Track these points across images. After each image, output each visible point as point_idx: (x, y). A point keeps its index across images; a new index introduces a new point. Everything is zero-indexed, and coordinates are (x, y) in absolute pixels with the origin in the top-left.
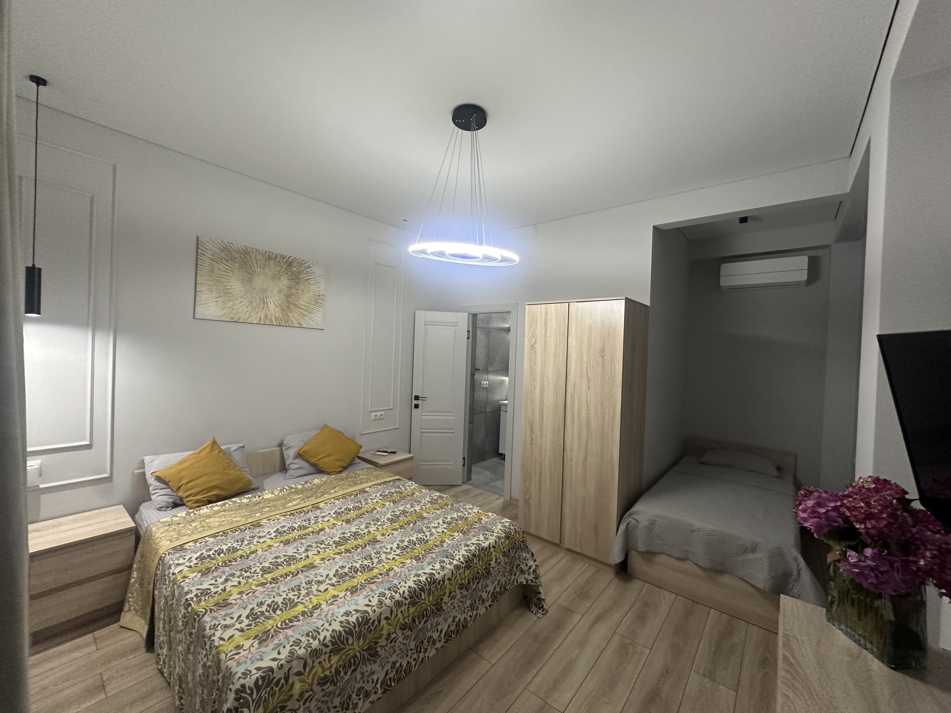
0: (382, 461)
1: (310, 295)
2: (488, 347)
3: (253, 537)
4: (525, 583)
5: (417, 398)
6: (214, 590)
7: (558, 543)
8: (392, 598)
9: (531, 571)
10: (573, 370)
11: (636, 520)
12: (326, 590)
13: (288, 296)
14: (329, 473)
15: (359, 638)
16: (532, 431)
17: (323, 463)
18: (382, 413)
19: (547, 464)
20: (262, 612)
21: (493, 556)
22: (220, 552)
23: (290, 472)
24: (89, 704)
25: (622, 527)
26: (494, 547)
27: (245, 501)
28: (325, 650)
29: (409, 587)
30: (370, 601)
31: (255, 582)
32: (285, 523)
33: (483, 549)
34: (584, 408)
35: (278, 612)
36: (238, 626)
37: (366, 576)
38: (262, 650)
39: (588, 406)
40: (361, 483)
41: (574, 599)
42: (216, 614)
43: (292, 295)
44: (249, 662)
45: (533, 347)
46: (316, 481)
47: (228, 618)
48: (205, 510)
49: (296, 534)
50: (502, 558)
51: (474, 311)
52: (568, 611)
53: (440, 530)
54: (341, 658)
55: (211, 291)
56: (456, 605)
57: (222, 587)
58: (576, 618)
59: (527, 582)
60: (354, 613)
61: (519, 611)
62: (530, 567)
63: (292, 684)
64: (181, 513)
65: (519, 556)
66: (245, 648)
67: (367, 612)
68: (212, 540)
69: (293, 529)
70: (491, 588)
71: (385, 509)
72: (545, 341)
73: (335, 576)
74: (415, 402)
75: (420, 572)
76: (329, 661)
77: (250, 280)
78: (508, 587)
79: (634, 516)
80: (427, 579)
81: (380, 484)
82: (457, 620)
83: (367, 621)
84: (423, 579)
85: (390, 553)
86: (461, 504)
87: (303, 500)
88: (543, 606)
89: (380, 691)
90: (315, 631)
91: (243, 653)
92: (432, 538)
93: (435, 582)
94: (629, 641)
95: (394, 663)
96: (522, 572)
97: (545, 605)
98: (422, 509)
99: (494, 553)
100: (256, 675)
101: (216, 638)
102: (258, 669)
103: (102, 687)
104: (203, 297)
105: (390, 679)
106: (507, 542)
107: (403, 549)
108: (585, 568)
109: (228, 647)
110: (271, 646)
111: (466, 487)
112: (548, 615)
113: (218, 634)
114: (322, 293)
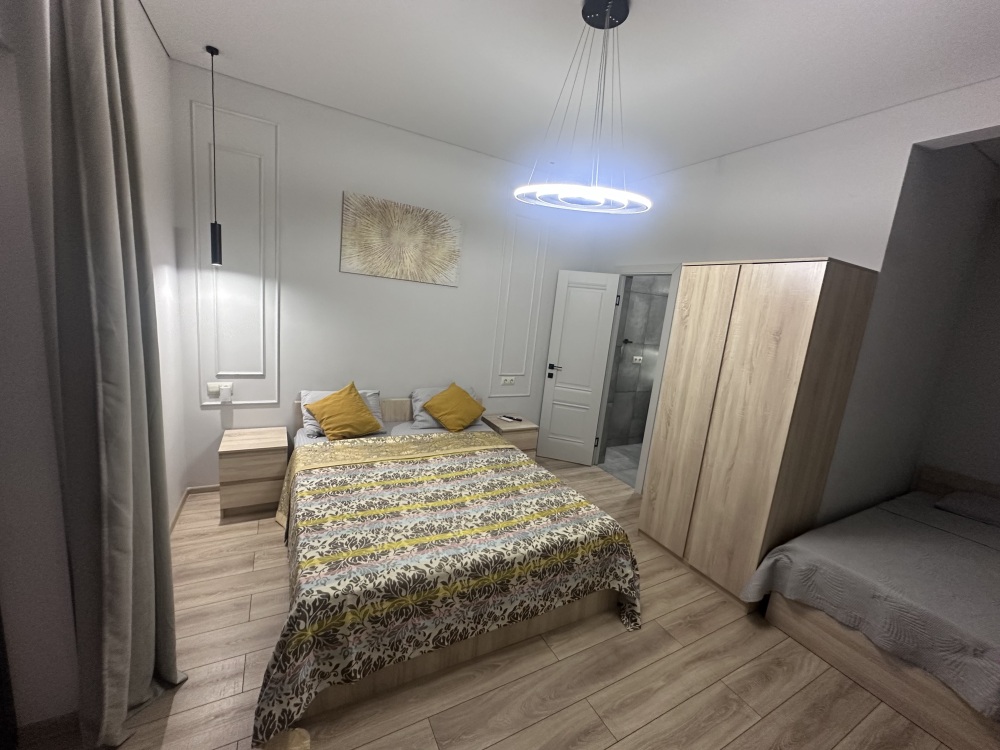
0: (504, 427)
1: (445, 250)
2: (647, 315)
3: (363, 476)
4: (618, 590)
5: (552, 367)
6: (317, 514)
7: (680, 555)
8: (453, 565)
9: (627, 579)
10: (731, 354)
11: (789, 559)
12: (399, 540)
13: (424, 251)
14: (449, 430)
15: (413, 593)
16: (668, 423)
17: (447, 419)
18: (513, 378)
19: (681, 464)
20: (342, 544)
21: (579, 553)
22: (334, 482)
23: (416, 423)
24: (244, 571)
25: (767, 563)
26: (582, 543)
27: (370, 442)
28: (378, 594)
29: (474, 560)
30: (431, 562)
31: (348, 516)
32: (393, 469)
33: (567, 542)
34: (740, 406)
35: (354, 548)
36: (320, 550)
37: (439, 537)
38: (328, 576)
39: (745, 404)
40: (474, 446)
41: (680, 624)
42: (309, 535)
43: (428, 250)
44: (315, 583)
45: (684, 320)
46: (435, 435)
47: (316, 541)
48: (338, 444)
49: (398, 480)
50: (591, 557)
51: (630, 272)
52: (667, 635)
53: (529, 510)
54: (392, 605)
55: (354, 245)
56: (525, 590)
57: (323, 513)
58: (675, 647)
59: (621, 589)
60: (413, 568)
61: (608, 616)
62: (627, 575)
63: (346, 613)
64: (320, 442)
65: (616, 560)
66: (318, 570)
67: (424, 571)
68: (333, 470)
69: (397, 476)
70: (572, 584)
71: (484, 476)
72: (701, 314)
73: (412, 529)
74: (549, 371)
75: (490, 548)
76: (381, 605)
77: (388, 235)
78: (596, 588)
79: (788, 554)
80: (494, 557)
81: (491, 450)
82: (525, 605)
83: (423, 581)
84: (490, 555)
85: (470, 521)
86: (565, 488)
87: (417, 450)
88: (636, 620)
89: (431, 645)
90: (374, 575)
91: (314, 574)
92: (518, 516)
93: (502, 562)
94: (735, 697)
95: (448, 627)
96: (617, 577)
97: (639, 620)
98: (521, 484)
99: (581, 550)
100: (316, 596)
101: (301, 555)
102: (319, 592)
103: (252, 562)
104: (348, 251)
105: (444, 638)
106: (601, 542)
107: (485, 520)
108: (708, 593)
109: (306, 566)
110: (336, 576)
111: (596, 469)
112: (639, 631)
113: (304, 551)
114: (457, 248)
